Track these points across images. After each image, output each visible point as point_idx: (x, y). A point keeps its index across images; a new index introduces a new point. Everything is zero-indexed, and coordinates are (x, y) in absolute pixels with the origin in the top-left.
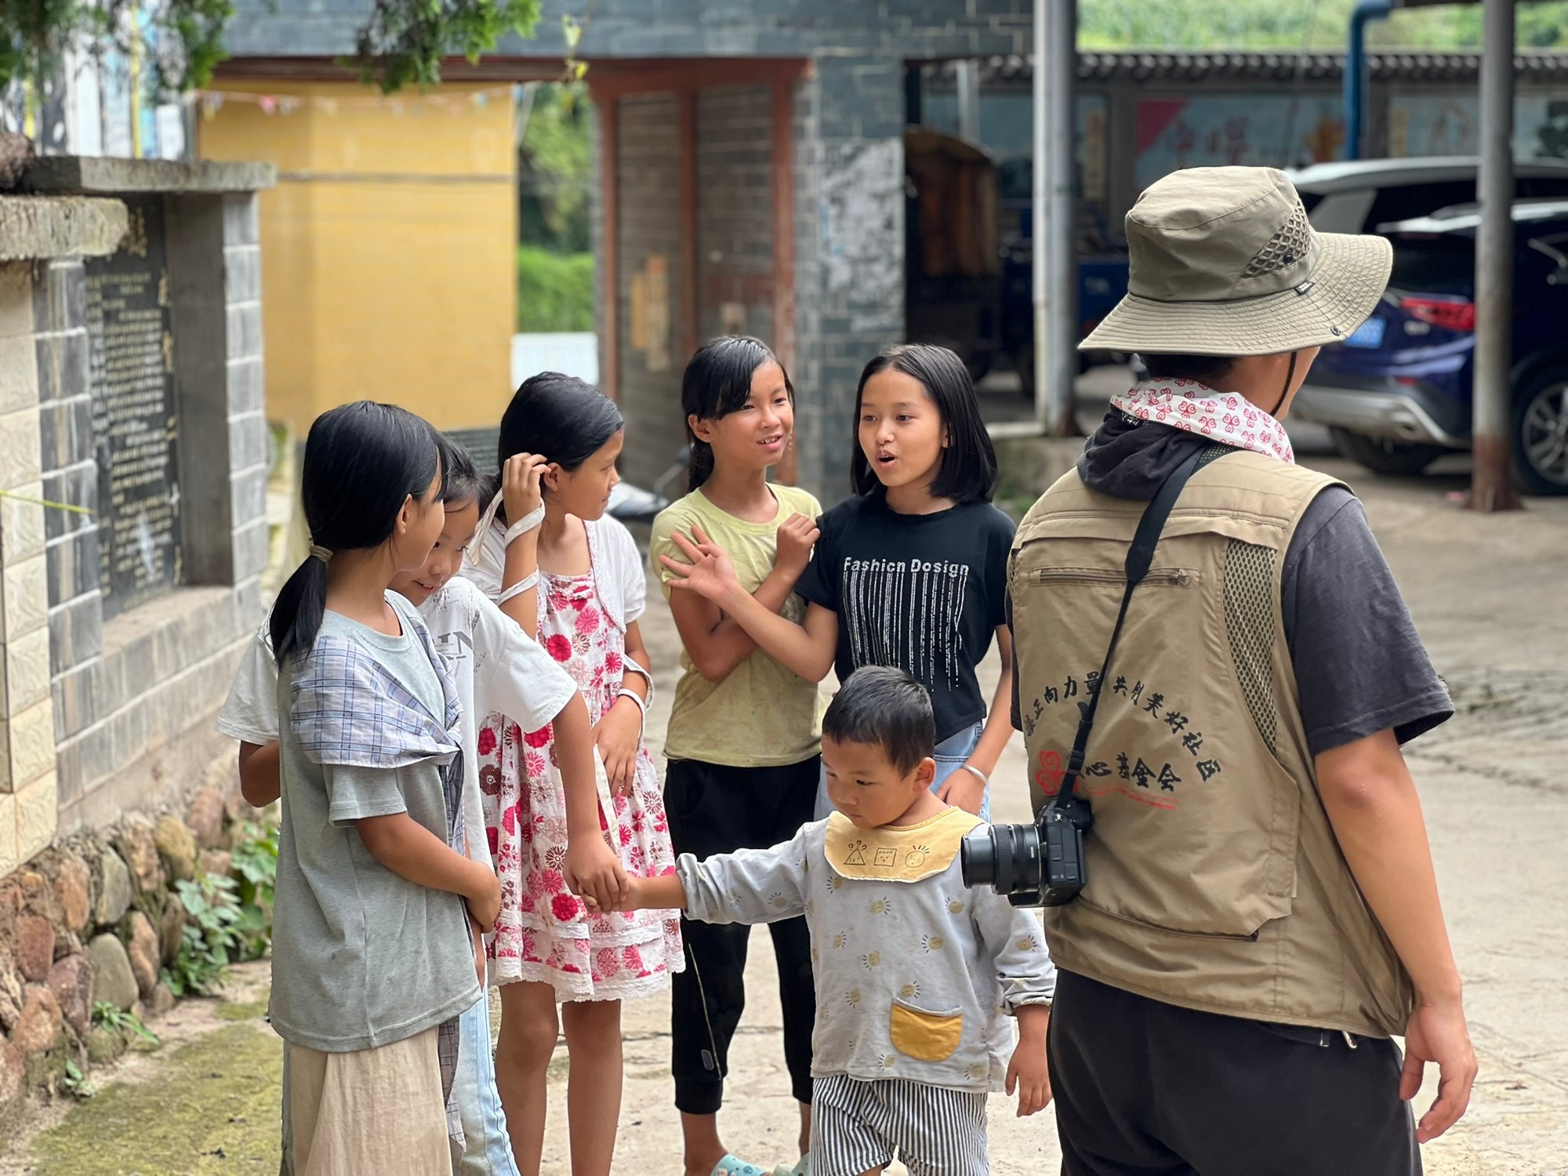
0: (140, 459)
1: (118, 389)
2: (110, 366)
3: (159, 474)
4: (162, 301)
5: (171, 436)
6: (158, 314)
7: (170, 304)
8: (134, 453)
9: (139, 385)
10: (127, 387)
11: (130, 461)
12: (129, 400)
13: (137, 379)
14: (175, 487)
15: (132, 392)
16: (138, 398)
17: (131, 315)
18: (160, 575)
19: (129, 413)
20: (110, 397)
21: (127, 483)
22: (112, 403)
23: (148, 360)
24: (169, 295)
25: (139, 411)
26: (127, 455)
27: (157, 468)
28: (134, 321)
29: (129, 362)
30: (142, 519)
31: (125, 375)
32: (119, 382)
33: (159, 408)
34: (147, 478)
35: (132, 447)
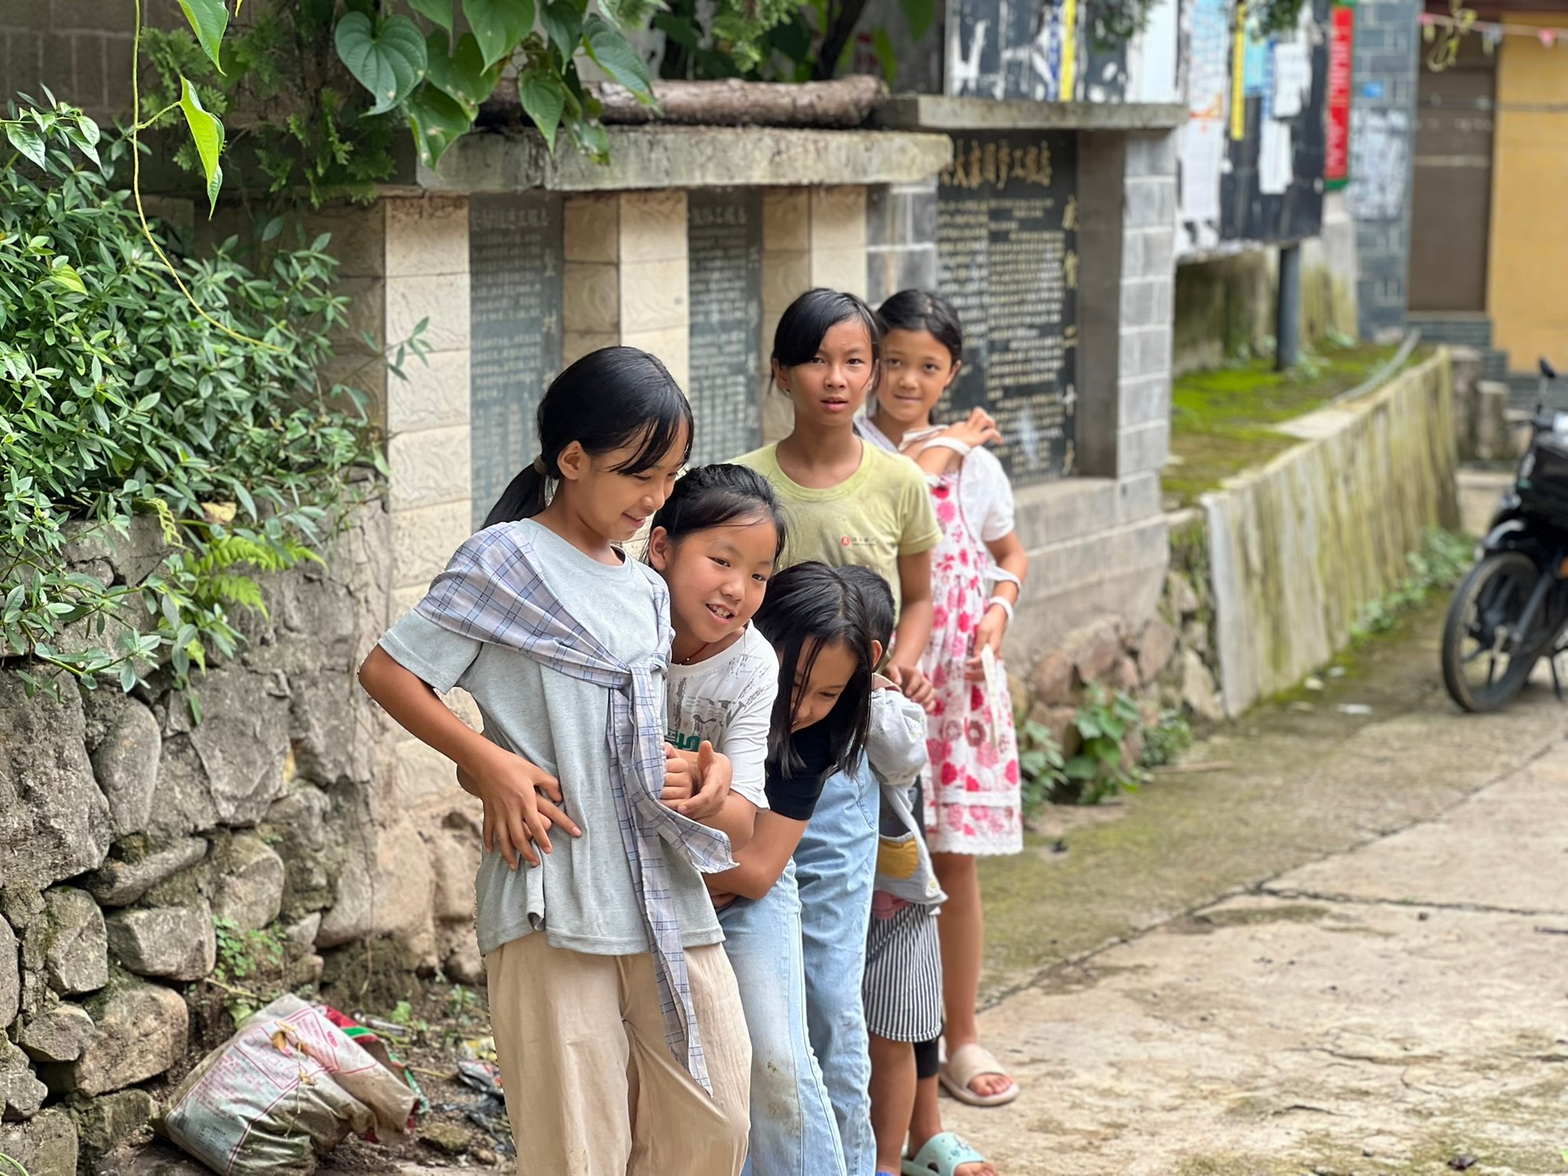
0: (1026, 361)
1: (1003, 299)
2: (994, 278)
3: (1052, 376)
4: (1068, 222)
5: (1068, 344)
6: (1060, 235)
7: (1077, 228)
8: (1020, 356)
9: (1031, 297)
10: (1016, 298)
11: (1014, 362)
12: (1016, 309)
13: (1027, 291)
14: (1070, 389)
15: (1021, 303)
16: (1028, 308)
17: (1025, 236)
18: (1044, 465)
19: (1016, 321)
20: (992, 306)
21: (1008, 381)
22: (994, 311)
23: (1043, 275)
24: (1076, 219)
25: (1028, 320)
26: (1009, 357)
27: (1049, 370)
28: (1029, 241)
29: (1017, 277)
30: (1024, 414)
31: (1013, 287)
32: (1004, 293)
33: (1055, 318)
34: (1035, 379)
35: (1016, 351)
